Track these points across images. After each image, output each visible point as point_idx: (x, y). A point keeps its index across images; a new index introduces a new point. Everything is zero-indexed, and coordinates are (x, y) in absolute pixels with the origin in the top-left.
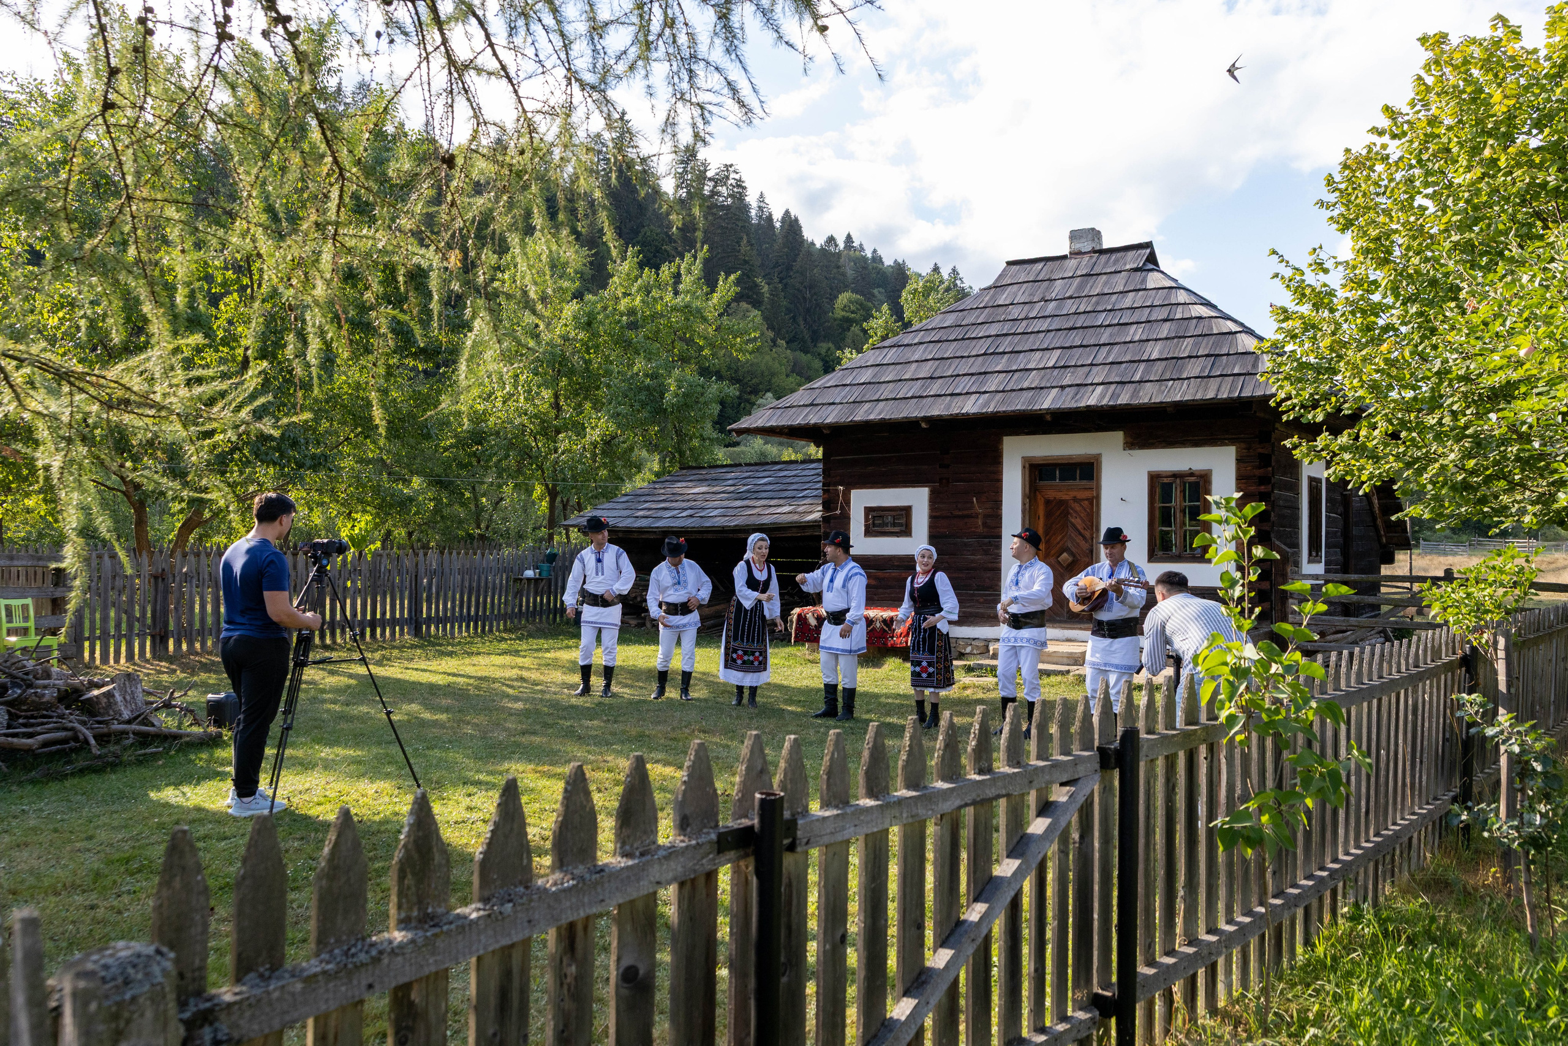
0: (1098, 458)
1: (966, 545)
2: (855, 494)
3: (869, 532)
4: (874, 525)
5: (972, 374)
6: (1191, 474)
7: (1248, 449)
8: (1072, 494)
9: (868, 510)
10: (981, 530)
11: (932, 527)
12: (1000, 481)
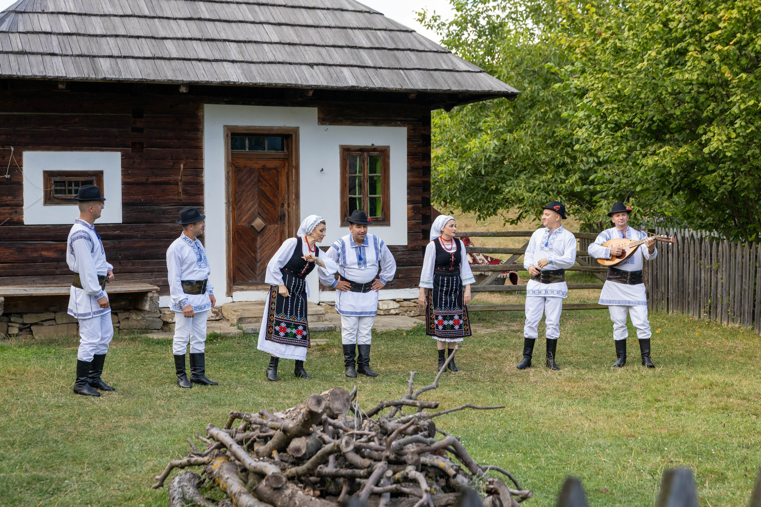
0: (296, 130)
1: (164, 212)
2: (28, 156)
3: (49, 200)
4: (57, 192)
5: (200, 40)
6: (374, 149)
7: (414, 130)
8: (261, 163)
9: (49, 175)
10: (182, 197)
11: (125, 193)
12: (200, 148)
